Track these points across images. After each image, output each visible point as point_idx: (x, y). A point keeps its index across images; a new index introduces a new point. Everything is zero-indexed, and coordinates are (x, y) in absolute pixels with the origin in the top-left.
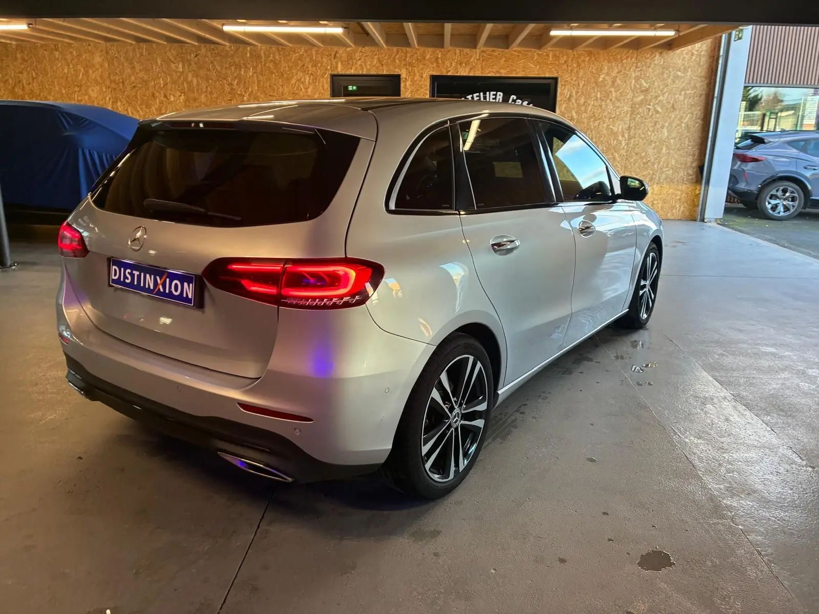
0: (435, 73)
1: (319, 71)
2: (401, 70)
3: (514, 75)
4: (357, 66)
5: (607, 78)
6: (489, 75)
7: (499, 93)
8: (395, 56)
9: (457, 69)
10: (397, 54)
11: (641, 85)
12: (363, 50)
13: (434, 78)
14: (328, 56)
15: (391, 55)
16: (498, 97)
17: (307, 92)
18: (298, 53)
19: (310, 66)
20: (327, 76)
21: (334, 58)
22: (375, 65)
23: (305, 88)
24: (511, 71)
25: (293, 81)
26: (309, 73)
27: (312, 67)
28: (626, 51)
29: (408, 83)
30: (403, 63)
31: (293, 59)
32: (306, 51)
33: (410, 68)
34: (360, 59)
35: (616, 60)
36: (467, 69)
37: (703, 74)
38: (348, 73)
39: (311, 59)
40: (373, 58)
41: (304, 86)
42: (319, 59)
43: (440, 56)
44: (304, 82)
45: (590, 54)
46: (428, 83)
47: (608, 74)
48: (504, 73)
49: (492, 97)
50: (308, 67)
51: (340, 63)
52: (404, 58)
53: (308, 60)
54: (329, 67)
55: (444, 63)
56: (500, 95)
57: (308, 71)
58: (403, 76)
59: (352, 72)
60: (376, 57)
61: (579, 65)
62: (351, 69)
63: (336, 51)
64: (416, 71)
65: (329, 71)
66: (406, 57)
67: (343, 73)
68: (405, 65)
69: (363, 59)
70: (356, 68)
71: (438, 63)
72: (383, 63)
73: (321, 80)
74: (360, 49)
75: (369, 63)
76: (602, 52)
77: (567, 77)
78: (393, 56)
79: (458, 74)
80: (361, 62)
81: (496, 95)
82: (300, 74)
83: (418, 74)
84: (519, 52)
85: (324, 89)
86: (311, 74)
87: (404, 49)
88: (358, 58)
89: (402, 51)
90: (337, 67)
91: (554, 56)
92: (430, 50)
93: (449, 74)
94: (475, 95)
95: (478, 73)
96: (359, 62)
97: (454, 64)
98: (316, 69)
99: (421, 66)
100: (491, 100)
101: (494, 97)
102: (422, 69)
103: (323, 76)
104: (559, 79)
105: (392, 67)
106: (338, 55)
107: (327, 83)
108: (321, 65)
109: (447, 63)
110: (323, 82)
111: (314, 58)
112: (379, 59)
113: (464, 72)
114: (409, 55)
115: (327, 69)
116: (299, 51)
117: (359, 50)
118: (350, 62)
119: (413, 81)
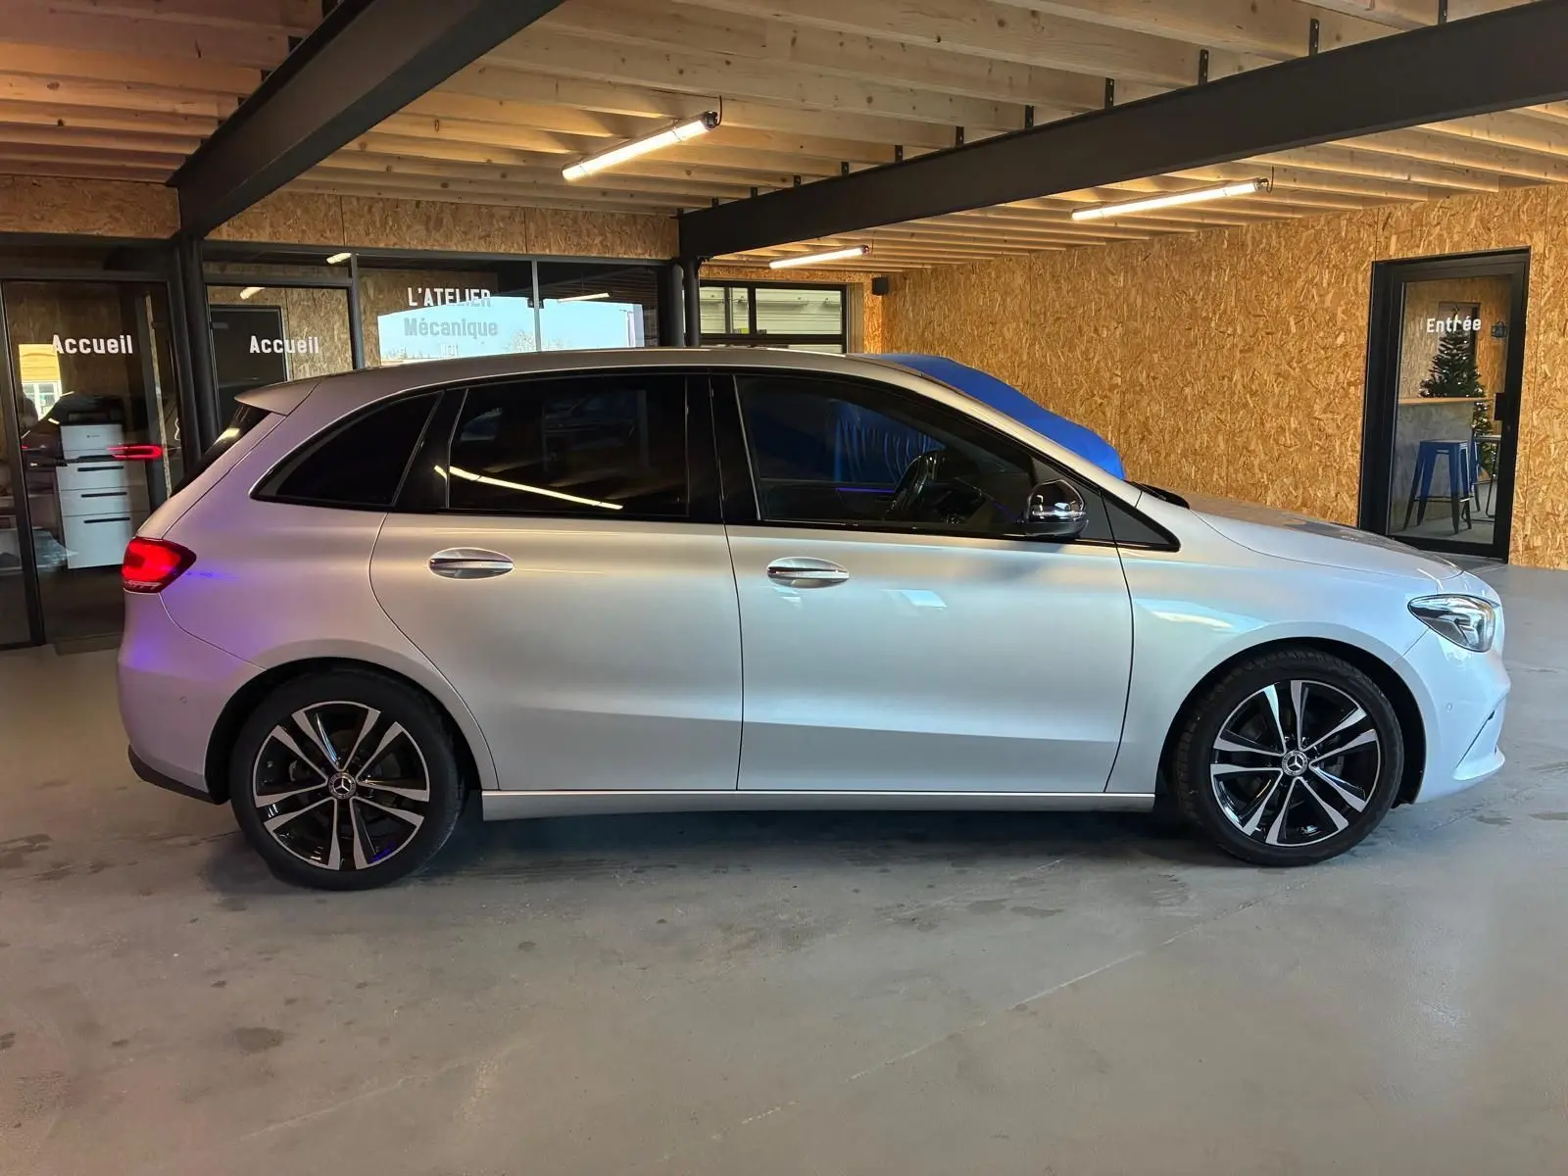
1: (1350, 259)
2: (1531, 238)
4: (1431, 238)
10: (1525, 203)
14: (1370, 225)
15: (1511, 206)
17: (1323, 302)
18: (1312, 226)
19: (1333, 252)
20: (1367, 265)
21: (1384, 229)
22: (1470, 235)
23: (1321, 296)
25: (1300, 283)
26: (1331, 266)
27: (1337, 252)
29: (1547, 264)
30: (1538, 220)
31: (1303, 242)
32: (1328, 221)
33: (1555, 230)
34: (1438, 224)
38: (1414, 254)
39: (1337, 238)
40: (1467, 218)
41: (1318, 290)
42: (1355, 232)
44: (1319, 283)
50: (1329, 254)
51: (1394, 239)
52: (1539, 208)
53: (1332, 238)
54: (1371, 249)
57: (1329, 262)
58: (1538, 244)
59: (1420, 252)
60: (1475, 213)
62: (1418, 246)
63: (1390, 213)
65: (1370, 257)
67: (1402, 255)
68: (1542, 224)
69: (1445, 222)
70: (1429, 244)
72: (1491, 225)
73: (1354, 276)
74: (1441, 201)
75: (1458, 228)
78: (1515, 208)
80: (1441, 230)
82: (1314, 268)
85: (1357, 294)
86: (1336, 266)
88: (1435, 222)
90: (1387, 247)
96: (1437, 230)
98: (1346, 256)
103: (1356, 269)
105: (1511, 233)
106: (1393, 222)
107: (1363, 281)
108: (1357, 247)
110: (1356, 280)
111: (1344, 233)
112: (1481, 219)
114: (1550, 201)
115: (1367, 253)
117: (1439, 205)
118: (1417, 232)
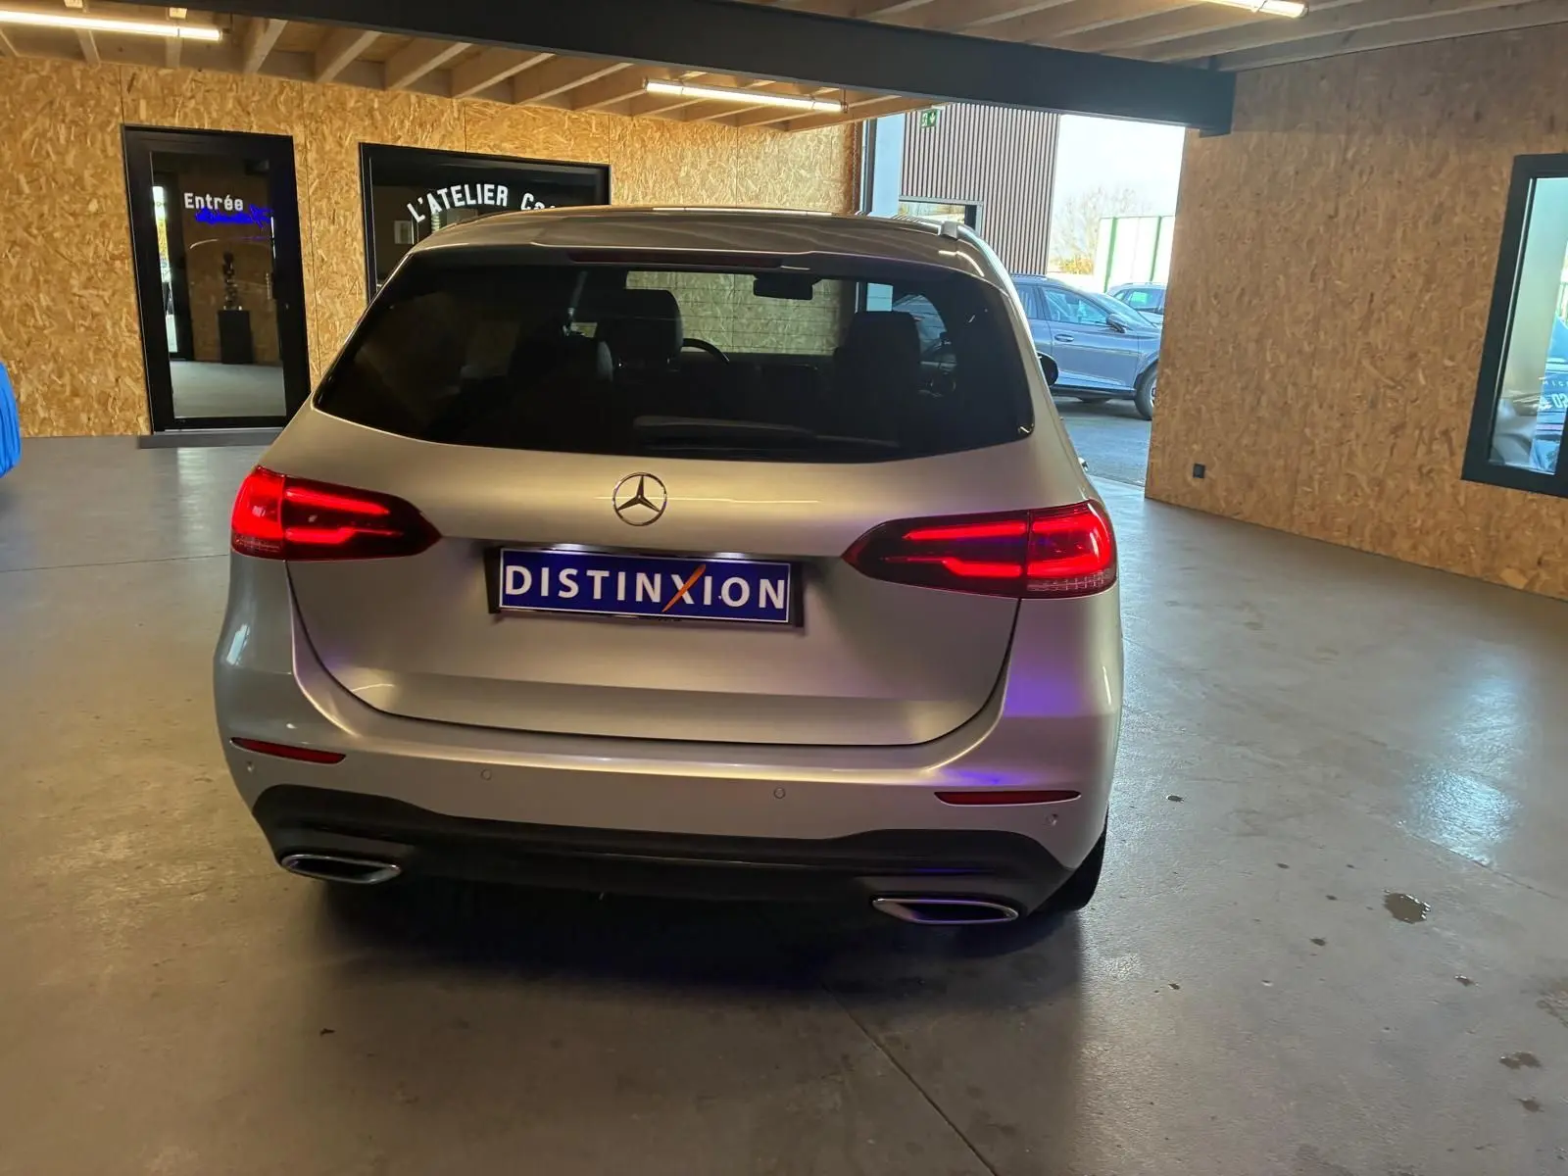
0: (368, 140)
1: (92, 116)
2: (292, 128)
3: (528, 155)
4: (187, 110)
5: (692, 172)
6: (480, 151)
7: (500, 188)
8: (276, 97)
9: (414, 133)
10: (281, 92)
11: (747, 188)
12: (200, 76)
13: (368, 151)
14: (111, 84)
15: (267, 95)
16: (499, 196)
17: (63, 163)
18: (36, 72)
19: (68, 104)
20: (114, 125)
21: (129, 90)
22: (229, 113)
23: (58, 153)
24: (523, 147)
25: (26, 135)
26: (67, 120)
27: (73, 106)
28: (719, 126)
29: (311, 156)
30: (296, 113)
31: (23, 89)
32: (56, 70)
33: (313, 125)
34: (192, 97)
35: (704, 141)
36: (437, 137)
37: (838, 175)
38: (166, 124)
39: (71, 89)
40: (224, 98)
41: (53, 146)
42: (91, 87)
43: (376, 106)
44: (54, 138)
45: (661, 127)
46: (355, 158)
47: (694, 165)
48: (508, 149)
49: (488, 194)
50: (62, 108)
51: (143, 104)
52: (296, 102)
53: (62, 89)
54: (117, 110)
55: (385, 119)
56: (503, 194)
57: (65, 115)
58: (299, 139)
59: (177, 123)
60: (231, 95)
61: (644, 146)
62: (173, 116)
63: (134, 74)
64: (327, 132)
65: (117, 117)
66: (302, 98)
67: (154, 123)
68: (301, 117)
69: (199, 96)
70: (186, 115)
71: (372, 117)
72: (250, 110)
73: (99, 136)
74: (192, 74)
75: (214, 107)
76: (680, 124)
77: (624, 165)
78: (271, 97)
79: (419, 145)
80: (197, 104)
81: (495, 191)
82: (44, 122)
83: (330, 139)
84: (535, 111)
85: (106, 157)
86: (73, 122)
87: (297, 83)
88: (189, 94)
89: (292, 88)
90: (136, 110)
91: (600, 124)
92: (354, 90)
93: (399, 143)
94: (454, 189)
95: (459, 147)
96: (192, 103)
97: (407, 124)
98: (85, 112)
99: (338, 123)
100: (487, 202)
101: (491, 194)
102: (341, 129)
103: (103, 127)
104: (612, 170)
105: (272, 121)
106: (138, 84)
107: (112, 144)
108: (98, 104)
109: (394, 121)
110: (103, 142)
111: (78, 87)
112: (238, 101)
113: (430, 141)
114: (307, 97)
115: (112, 113)
116: (38, 68)
117: (190, 77)
118: (170, 100)
119: (320, 150)
